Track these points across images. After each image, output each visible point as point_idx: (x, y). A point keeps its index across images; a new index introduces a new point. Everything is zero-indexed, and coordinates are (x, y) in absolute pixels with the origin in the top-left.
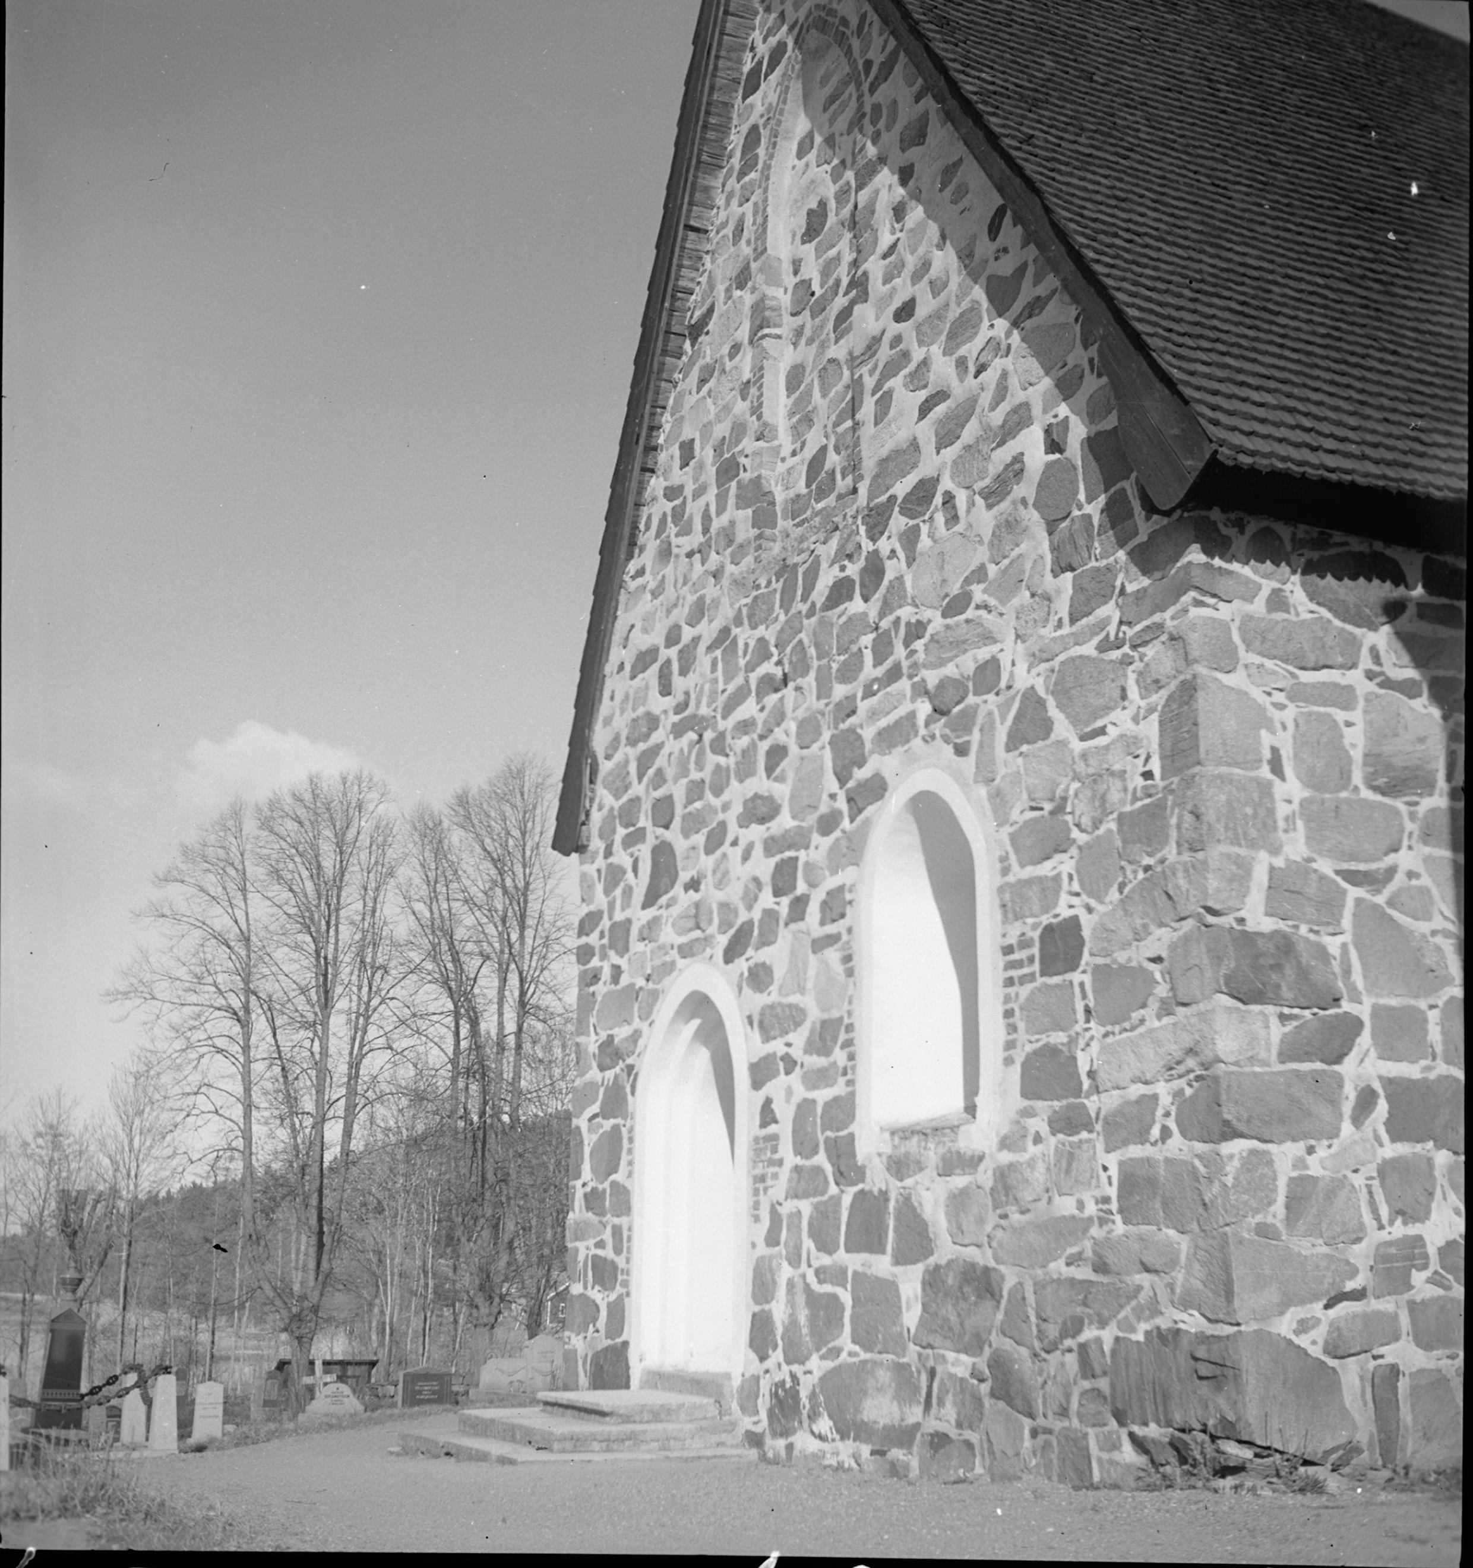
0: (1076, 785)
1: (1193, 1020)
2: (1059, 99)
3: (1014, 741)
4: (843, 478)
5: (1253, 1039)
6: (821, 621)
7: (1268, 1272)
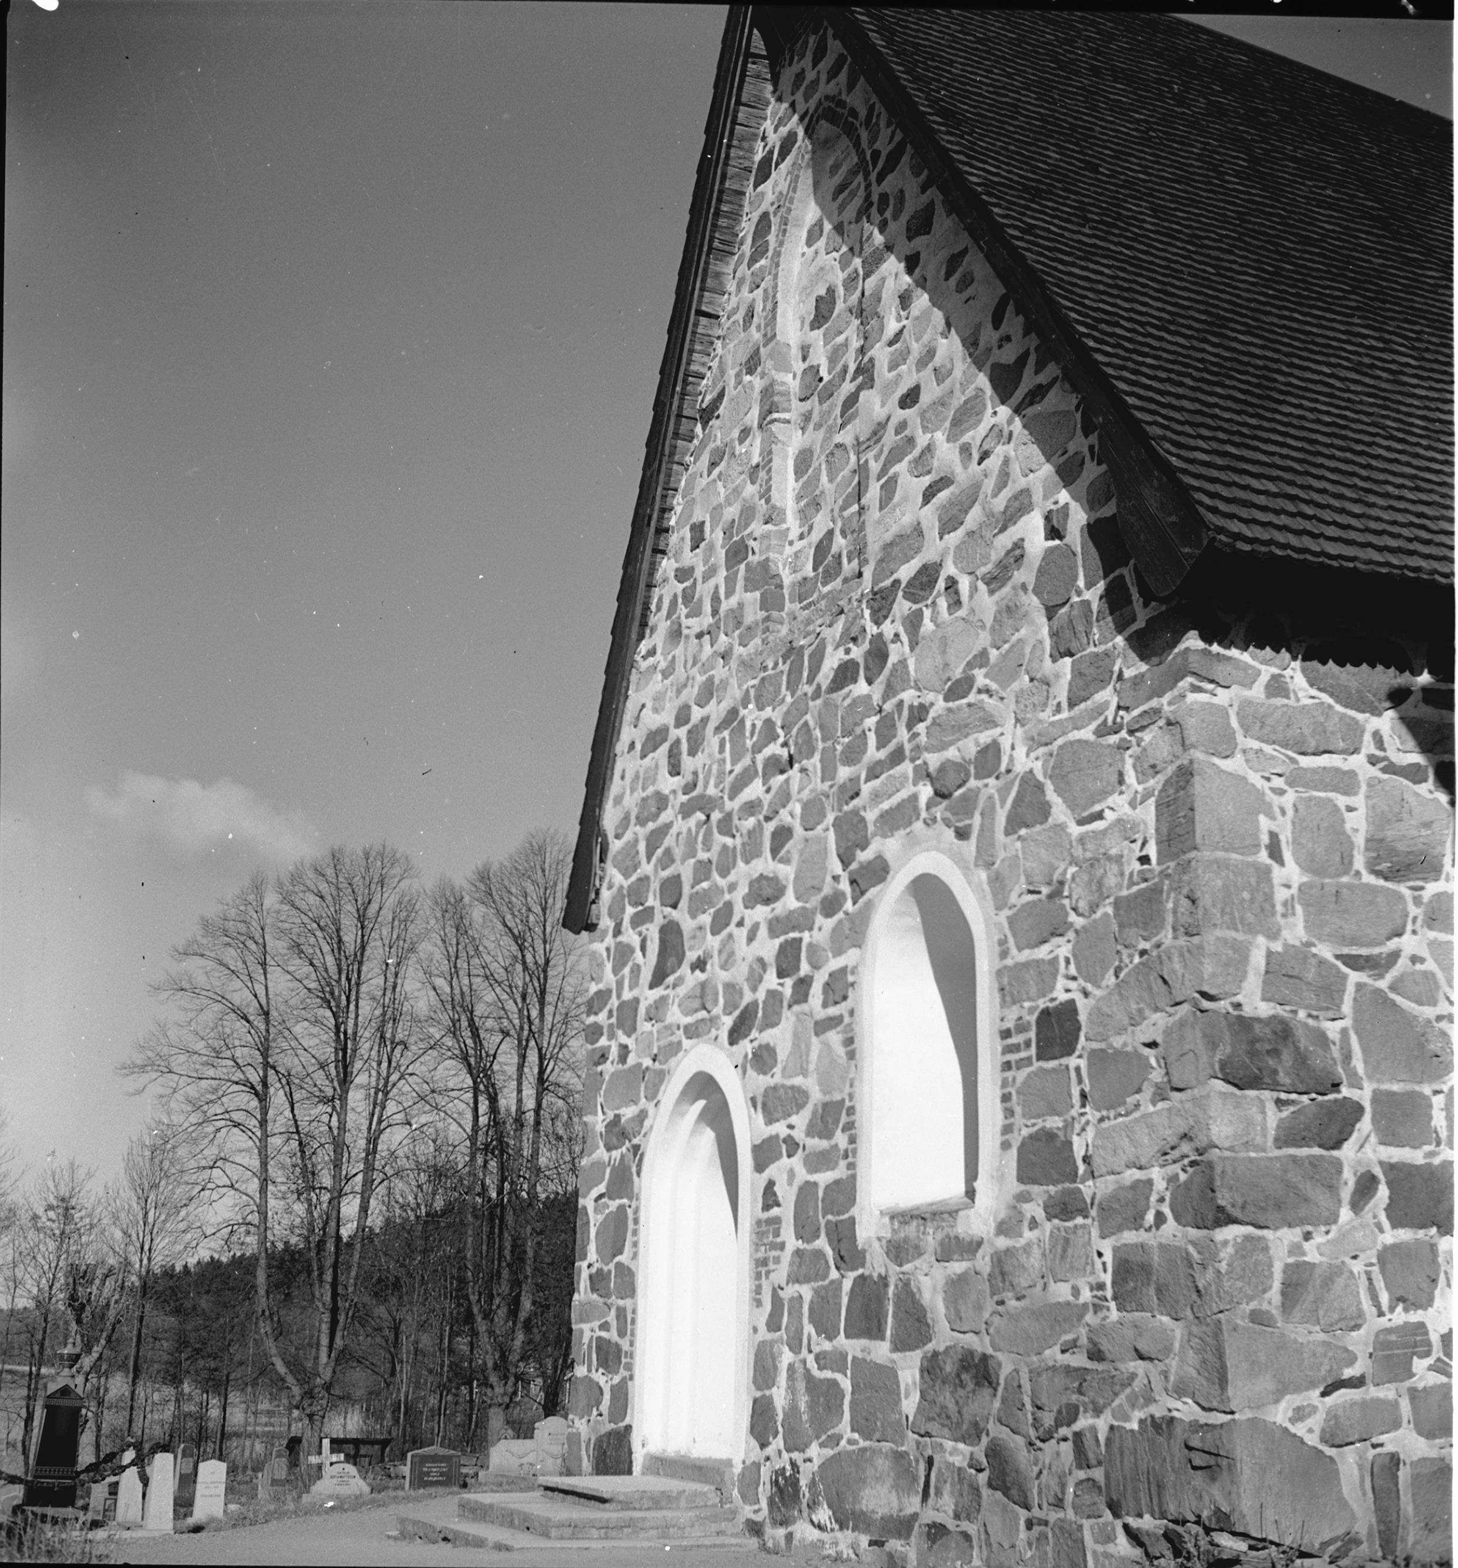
0: (1073, 869)
1: (1187, 1105)
2: (1063, 190)
3: (1014, 824)
4: (849, 561)
5: (1249, 1123)
6: (826, 704)
7: (1263, 1359)
